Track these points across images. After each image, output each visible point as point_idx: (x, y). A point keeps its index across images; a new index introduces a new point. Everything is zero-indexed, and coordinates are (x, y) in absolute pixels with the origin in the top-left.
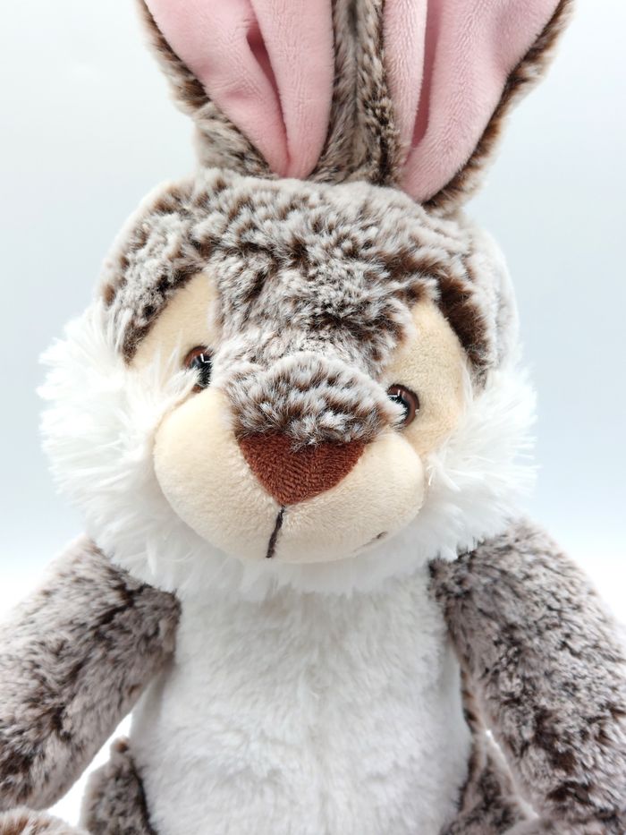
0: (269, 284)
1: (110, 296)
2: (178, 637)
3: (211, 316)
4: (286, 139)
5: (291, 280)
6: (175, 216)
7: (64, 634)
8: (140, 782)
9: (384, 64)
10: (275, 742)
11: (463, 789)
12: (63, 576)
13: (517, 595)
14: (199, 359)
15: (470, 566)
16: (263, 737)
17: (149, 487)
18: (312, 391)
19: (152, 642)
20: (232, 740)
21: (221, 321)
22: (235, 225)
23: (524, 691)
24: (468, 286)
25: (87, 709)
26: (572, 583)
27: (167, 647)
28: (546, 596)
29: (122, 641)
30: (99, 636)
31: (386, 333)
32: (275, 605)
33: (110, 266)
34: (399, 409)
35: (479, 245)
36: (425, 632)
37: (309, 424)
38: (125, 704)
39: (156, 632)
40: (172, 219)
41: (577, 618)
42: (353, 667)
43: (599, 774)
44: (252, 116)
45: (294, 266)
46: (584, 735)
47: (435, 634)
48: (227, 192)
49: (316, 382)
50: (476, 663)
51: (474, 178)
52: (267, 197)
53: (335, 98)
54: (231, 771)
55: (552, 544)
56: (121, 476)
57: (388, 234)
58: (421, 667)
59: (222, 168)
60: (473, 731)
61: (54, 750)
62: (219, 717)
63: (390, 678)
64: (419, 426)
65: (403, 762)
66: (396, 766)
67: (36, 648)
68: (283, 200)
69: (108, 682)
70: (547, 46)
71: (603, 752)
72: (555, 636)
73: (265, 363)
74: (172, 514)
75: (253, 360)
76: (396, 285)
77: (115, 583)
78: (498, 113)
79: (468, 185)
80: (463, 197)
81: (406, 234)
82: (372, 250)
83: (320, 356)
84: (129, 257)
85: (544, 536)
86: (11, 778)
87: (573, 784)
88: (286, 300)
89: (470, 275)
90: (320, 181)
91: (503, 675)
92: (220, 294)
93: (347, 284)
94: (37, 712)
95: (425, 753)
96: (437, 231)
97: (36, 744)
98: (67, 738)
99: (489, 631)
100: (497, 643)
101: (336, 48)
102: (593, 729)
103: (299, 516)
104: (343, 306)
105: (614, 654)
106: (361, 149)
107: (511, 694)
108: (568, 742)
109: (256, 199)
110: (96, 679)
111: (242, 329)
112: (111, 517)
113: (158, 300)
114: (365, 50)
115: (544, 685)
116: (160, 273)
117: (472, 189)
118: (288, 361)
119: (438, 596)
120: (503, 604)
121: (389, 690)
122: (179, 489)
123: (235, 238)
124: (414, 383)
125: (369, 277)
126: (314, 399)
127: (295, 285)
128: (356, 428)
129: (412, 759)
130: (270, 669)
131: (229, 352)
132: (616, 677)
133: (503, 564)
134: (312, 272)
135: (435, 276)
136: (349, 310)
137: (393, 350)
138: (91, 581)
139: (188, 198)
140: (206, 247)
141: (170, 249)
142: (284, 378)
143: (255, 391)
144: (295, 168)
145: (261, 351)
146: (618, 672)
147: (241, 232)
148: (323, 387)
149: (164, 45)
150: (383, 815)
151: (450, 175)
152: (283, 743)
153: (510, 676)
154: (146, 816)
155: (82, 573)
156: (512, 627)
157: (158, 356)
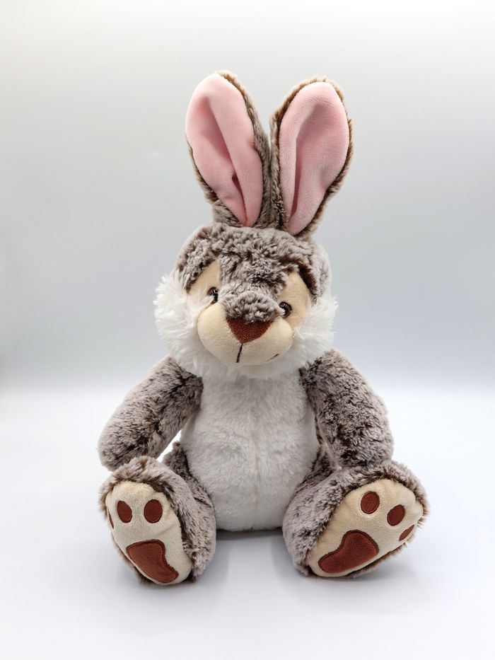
0: (238, 266)
1: (181, 268)
2: (202, 398)
3: (218, 277)
4: (245, 212)
5: (246, 265)
6: (205, 240)
7: (159, 395)
8: (186, 457)
9: (280, 189)
10: (239, 436)
11: (314, 463)
12: (158, 373)
13: (333, 383)
14: (213, 292)
15: (316, 372)
16: (234, 434)
17: (195, 337)
18: (253, 304)
19: (191, 400)
20: (223, 435)
21: (222, 279)
22: (227, 245)
23: (334, 419)
24: (310, 267)
25: (167, 424)
26: (355, 379)
27: (197, 402)
28: (344, 384)
29: (180, 398)
30: (172, 397)
31: (279, 284)
32: (240, 383)
33: (181, 257)
34: (283, 311)
35: (316, 251)
36: (298, 398)
37: (251, 315)
38: (181, 423)
39: (193, 396)
40: (204, 242)
41: (356, 392)
42: (269, 409)
43: (359, 448)
44: (233, 205)
45: (247, 260)
46: (355, 433)
47: (302, 399)
48: (224, 233)
49: (254, 301)
50: (318, 410)
51: (314, 226)
52: (239, 235)
53: (263, 199)
54: (222, 447)
55: (349, 364)
56: (185, 333)
57: (281, 249)
58: (296, 411)
59: (222, 222)
60: (320, 443)
61: (156, 437)
62: (217, 427)
63: (283, 414)
64: (291, 317)
65: (288, 447)
66: (286, 448)
67: (148, 400)
68: (244, 236)
69: (175, 415)
70: (340, 181)
71: (361, 440)
72: (346, 398)
73: (237, 294)
74: (203, 347)
75: (233, 293)
76: (283, 267)
77: (178, 376)
78: (323, 203)
79: (312, 229)
80: (310, 233)
81: (287, 249)
82: (275, 255)
83: (255, 292)
84: (189, 254)
85: (347, 361)
86: (141, 446)
87: (350, 451)
88: (244, 272)
89: (311, 263)
90: (257, 228)
91: (327, 413)
92: (221, 269)
93: (266, 267)
94: (149, 423)
95: (297, 445)
96: (300, 246)
97: (149, 435)
98: (160, 433)
99: (323, 397)
100: (325, 402)
101: (264, 181)
102: (359, 431)
103: (247, 347)
104: (264, 275)
105: (369, 405)
106: (273, 216)
107: (329, 420)
108: (348, 436)
109: (234, 235)
110: (170, 413)
111: (229, 282)
112: (181, 348)
113: (199, 271)
114: (274, 184)
115: (342, 416)
116: (200, 261)
117: (313, 231)
118: (245, 294)
119: (303, 384)
120: (327, 387)
121: (283, 419)
122: (207, 338)
123: (227, 250)
124: (289, 302)
125: (274, 264)
126: (253, 307)
127: (247, 267)
128: (267, 317)
129: (292, 447)
130: (237, 408)
131: (224, 290)
132: (369, 413)
133: (329, 371)
134: (254, 263)
135: (298, 263)
136: (266, 276)
137: (281, 290)
138: (169, 375)
139: (210, 233)
140: (217, 253)
141: (204, 253)
142: (243, 300)
143: (233, 304)
144: (249, 223)
145: (235, 290)
146: (370, 412)
147: (229, 248)
148: (256, 303)
149: (202, 180)
150: (280, 468)
151: (306, 226)
152: (242, 437)
153: (329, 414)
154: (188, 469)
155: (165, 372)
156: (331, 395)
157: (199, 291)
